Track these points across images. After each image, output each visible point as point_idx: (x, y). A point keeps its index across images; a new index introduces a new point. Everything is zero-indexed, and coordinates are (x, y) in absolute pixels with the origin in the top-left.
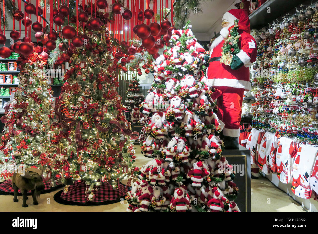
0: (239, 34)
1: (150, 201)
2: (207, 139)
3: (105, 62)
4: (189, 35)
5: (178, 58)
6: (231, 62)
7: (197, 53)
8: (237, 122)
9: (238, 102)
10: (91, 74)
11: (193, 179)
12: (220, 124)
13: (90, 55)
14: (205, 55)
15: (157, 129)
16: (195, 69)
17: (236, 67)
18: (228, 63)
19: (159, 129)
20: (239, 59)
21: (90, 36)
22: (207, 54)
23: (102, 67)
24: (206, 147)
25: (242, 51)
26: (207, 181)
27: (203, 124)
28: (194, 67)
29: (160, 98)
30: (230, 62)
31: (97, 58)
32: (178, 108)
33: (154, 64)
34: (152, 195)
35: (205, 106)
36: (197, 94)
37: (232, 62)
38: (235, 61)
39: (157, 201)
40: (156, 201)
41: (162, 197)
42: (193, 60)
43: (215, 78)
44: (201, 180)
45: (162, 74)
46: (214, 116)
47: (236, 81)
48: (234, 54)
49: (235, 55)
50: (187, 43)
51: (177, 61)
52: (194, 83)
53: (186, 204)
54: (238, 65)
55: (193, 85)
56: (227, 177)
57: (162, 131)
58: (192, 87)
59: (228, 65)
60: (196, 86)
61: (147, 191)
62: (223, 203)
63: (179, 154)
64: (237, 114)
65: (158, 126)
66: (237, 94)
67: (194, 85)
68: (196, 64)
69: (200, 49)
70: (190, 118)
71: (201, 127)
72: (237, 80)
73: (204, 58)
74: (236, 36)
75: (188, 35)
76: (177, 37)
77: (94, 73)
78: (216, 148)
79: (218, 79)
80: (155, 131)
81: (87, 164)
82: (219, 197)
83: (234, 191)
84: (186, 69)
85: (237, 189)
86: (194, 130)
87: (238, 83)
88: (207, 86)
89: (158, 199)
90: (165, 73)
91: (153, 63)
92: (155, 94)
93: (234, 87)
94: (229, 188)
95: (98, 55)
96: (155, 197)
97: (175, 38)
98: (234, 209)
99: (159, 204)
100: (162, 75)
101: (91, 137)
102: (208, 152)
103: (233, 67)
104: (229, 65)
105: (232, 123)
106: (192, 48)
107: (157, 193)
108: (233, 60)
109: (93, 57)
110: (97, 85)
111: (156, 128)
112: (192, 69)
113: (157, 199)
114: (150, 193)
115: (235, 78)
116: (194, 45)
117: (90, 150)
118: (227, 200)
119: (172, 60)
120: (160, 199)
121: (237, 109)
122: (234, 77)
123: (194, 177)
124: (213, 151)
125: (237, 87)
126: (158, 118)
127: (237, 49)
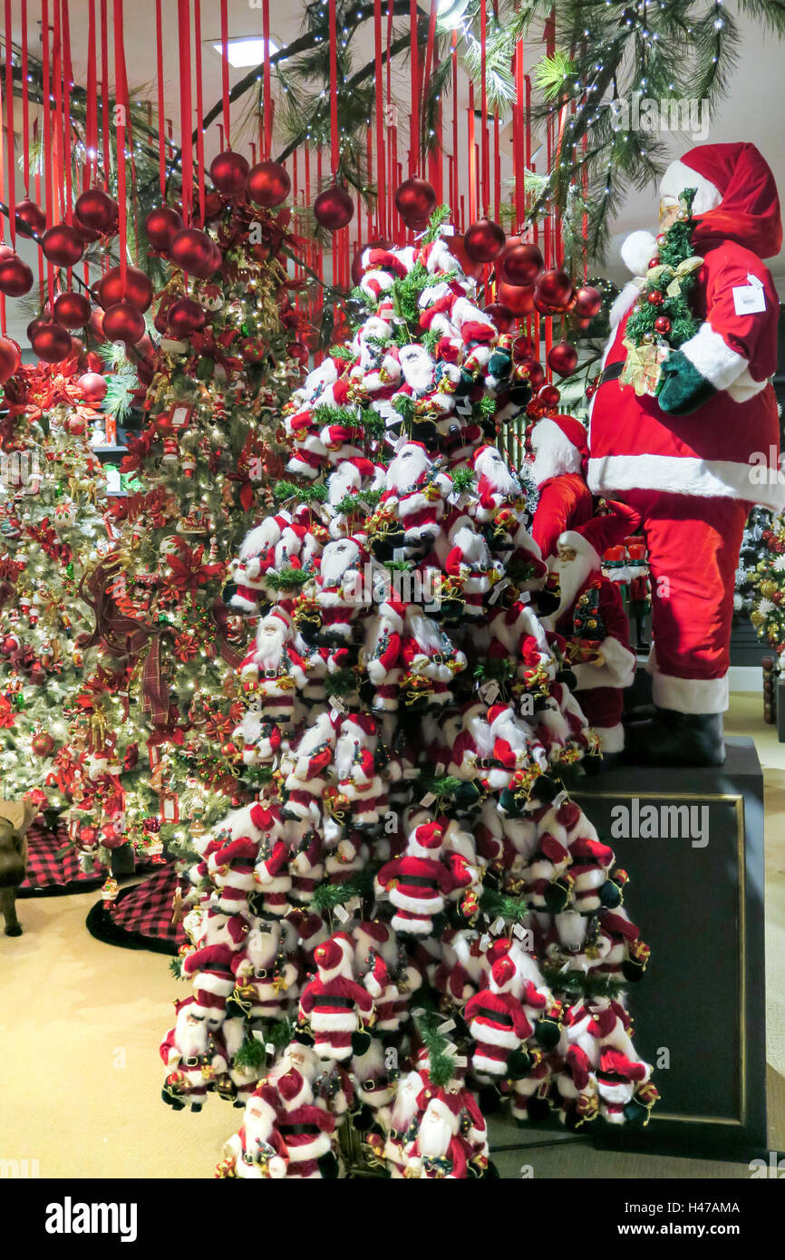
0: (693, 254)
1: (232, 977)
2: (477, 725)
3: (268, 401)
4: (437, 269)
5: (377, 369)
6: (657, 381)
7: (457, 343)
8: (706, 648)
9: (707, 558)
10: (214, 448)
11: (397, 898)
12: (544, 658)
13: (213, 378)
14: (494, 352)
15: (261, 676)
16: (443, 417)
17: (677, 403)
18: (650, 388)
19: (271, 673)
20: (690, 366)
21: (211, 303)
22: (499, 349)
23: (259, 420)
24: (465, 759)
25: (706, 327)
26: (461, 911)
27: (460, 656)
28: (435, 407)
29: (304, 545)
30: (655, 379)
31: (240, 385)
32: (333, 590)
33: (299, 397)
34: (242, 954)
35: (460, 577)
36: (429, 527)
37: (662, 382)
38: (674, 373)
39: (259, 981)
40: (251, 979)
41: (280, 967)
42: (437, 374)
43: (612, 453)
44: (436, 904)
45: (311, 439)
46: (527, 620)
47: (694, 463)
48: (675, 343)
49: (677, 348)
50: (423, 302)
51: (373, 382)
52: (422, 475)
53: (356, 1006)
54: (686, 391)
55: (414, 487)
56: (581, 895)
57: (281, 686)
58: (408, 496)
59: (646, 396)
60: (428, 489)
61: (224, 937)
62: (531, 1014)
63: (341, 788)
64: (706, 610)
65: (266, 663)
66: (701, 523)
67: (420, 485)
68: (447, 393)
69: (473, 329)
70: (386, 631)
71: (446, 672)
72: (699, 461)
73: (487, 364)
74: (678, 262)
75: (430, 266)
76: (385, 280)
77: (226, 446)
78: (508, 764)
79: (621, 458)
80: (251, 685)
81: (185, 795)
82: (514, 986)
83: (628, 959)
84: (399, 418)
85: (642, 951)
86: (402, 685)
87: (703, 473)
88: (494, 491)
89: (262, 974)
90: (325, 435)
91: (294, 394)
92: (283, 524)
93: (684, 493)
94: (601, 946)
95: (245, 374)
96: (251, 964)
97: (374, 284)
98: (607, 1041)
99: (266, 992)
100: (313, 444)
101: (205, 691)
102: (476, 781)
103: (665, 401)
104: (653, 394)
105: (683, 650)
106: (439, 322)
107: (261, 947)
108: (665, 372)
109: (226, 384)
110: (233, 490)
111: (259, 668)
112: (427, 418)
113: (258, 970)
114: (234, 947)
115: (690, 450)
116: (446, 307)
117: (194, 744)
118: (551, 1002)
119: (357, 381)
120: (271, 972)
121: (705, 588)
122: (685, 447)
123: (401, 890)
124: (497, 778)
125: (696, 493)
126: (273, 629)
127: (681, 322)
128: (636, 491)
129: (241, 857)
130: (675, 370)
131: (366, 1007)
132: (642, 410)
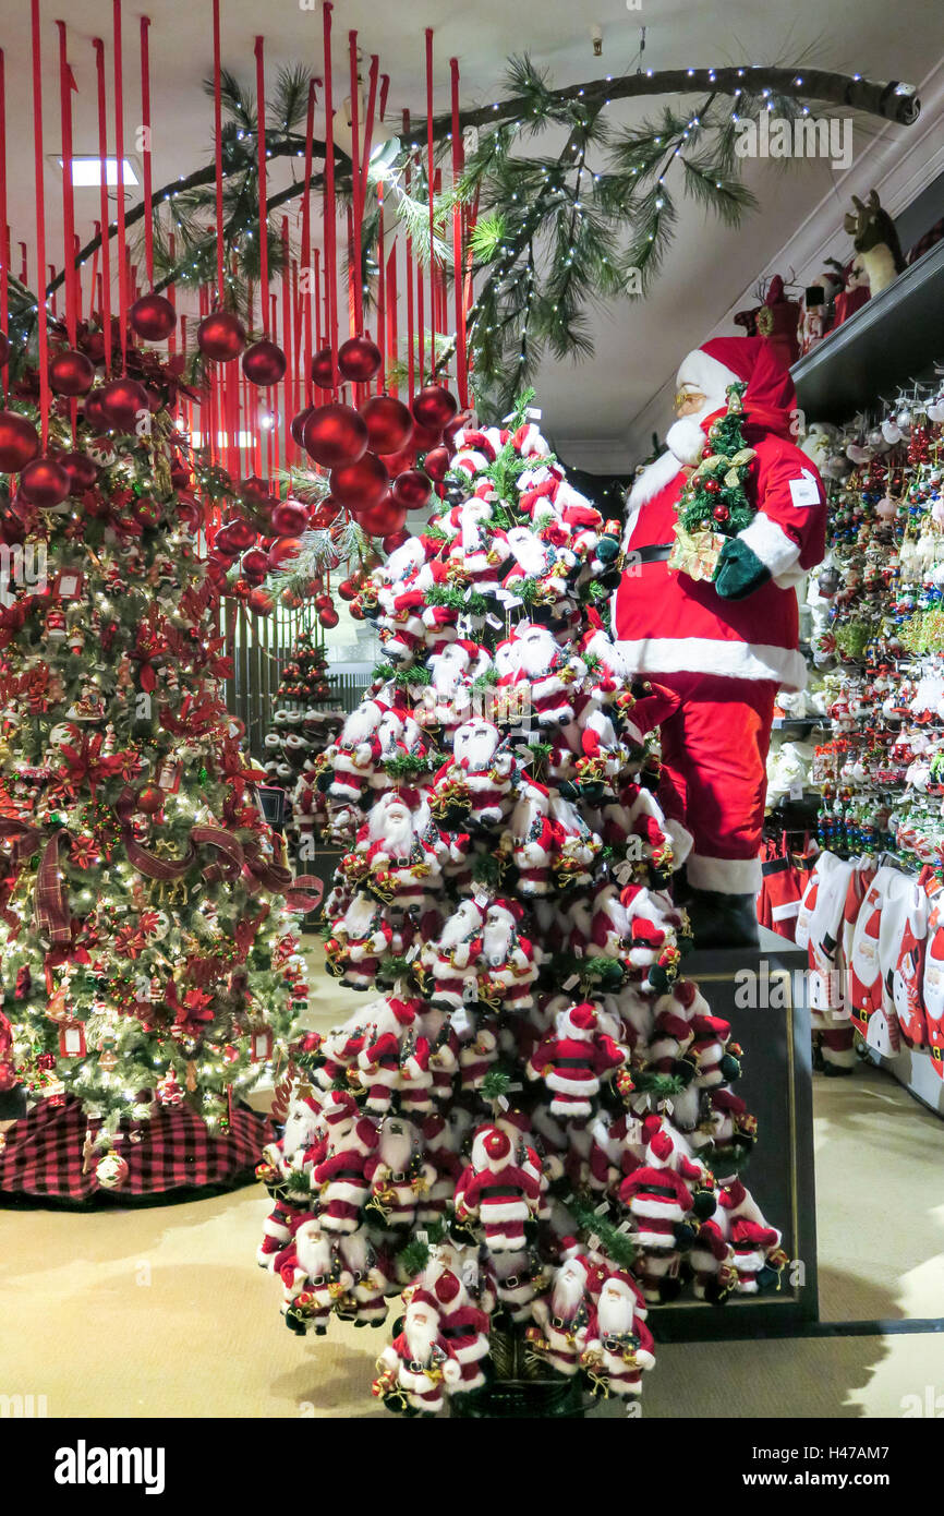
0: (747, 446)
1: (366, 1183)
2: (613, 906)
3: (167, 571)
4: (532, 452)
5: (484, 550)
6: (714, 568)
7: (565, 527)
8: (746, 828)
9: (748, 737)
10: (105, 623)
11: (554, 1081)
12: (668, 838)
13: (103, 542)
14: (602, 538)
15: (393, 865)
16: (560, 599)
17: (735, 589)
18: (705, 573)
19: (403, 862)
20: (750, 554)
21: (104, 457)
22: (607, 535)
23: (157, 591)
24: (610, 940)
25: (761, 517)
26: (616, 1090)
27: (596, 837)
28: (553, 590)
29: (405, 729)
30: (711, 565)
31: (134, 551)
32: (484, 773)
34: (375, 1159)
35: (601, 758)
36: (565, 710)
37: (719, 569)
38: (734, 560)
39: (397, 1185)
40: (390, 1183)
41: (417, 1168)
42: (551, 559)
43: (649, 636)
44: (591, 1086)
45: (414, 621)
46: (645, 802)
47: (741, 646)
48: (730, 530)
49: (734, 536)
50: (521, 484)
51: (480, 563)
52: (554, 659)
53: (525, 1195)
54: (746, 578)
55: (549, 670)
56: (706, 1070)
57: (415, 874)
58: (543, 679)
59: (702, 580)
60: (564, 671)
61: (354, 1142)
62: (689, 1186)
63: (492, 974)
64: (746, 792)
65: (397, 851)
66: (744, 705)
67: (554, 669)
68: (562, 577)
69: (580, 514)
70: (539, 813)
71: (587, 854)
72: (745, 645)
73: (596, 549)
74: (734, 453)
75: (525, 449)
76: (479, 461)
77: (118, 620)
78: (655, 942)
79: (663, 641)
80: (386, 874)
81: (91, 1023)
82: (672, 1161)
83: (738, 1132)
84: (519, 601)
85: (751, 1124)
86: (555, 867)
87: (748, 656)
88: (612, 674)
89: (400, 1176)
90: (429, 617)
92: (384, 708)
93: (731, 676)
94: (716, 1120)
95: (138, 538)
96: (388, 1168)
97: (468, 463)
98: (738, 1211)
99: (405, 1195)
100: (415, 626)
101: (108, 901)
102: (620, 961)
103: (724, 586)
104: (709, 580)
105: (724, 831)
106: (542, 507)
107: (396, 1150)
108: (723, 559)
109: (117, 550)
110: (132, 670)
111: (391, 858)
112: (546, 601)
113: (396, 1173)
114: (364, 1151)
115: (736, 634)
116: (550, 492)
117: (103, 963)
118: (706, 1174)
119: (457, 561)
120: (409, 1174)
121: (745, 769)
122: (731, 631)
123: (559, 1074)
124: (641, 956)
125: (743, 676)
126: (400, 816)
127: (739, 511)
128: (683, 674)
129: (387, 1053)
130: (736, 557)
131: (532, 1196)
132: (684, 593)
